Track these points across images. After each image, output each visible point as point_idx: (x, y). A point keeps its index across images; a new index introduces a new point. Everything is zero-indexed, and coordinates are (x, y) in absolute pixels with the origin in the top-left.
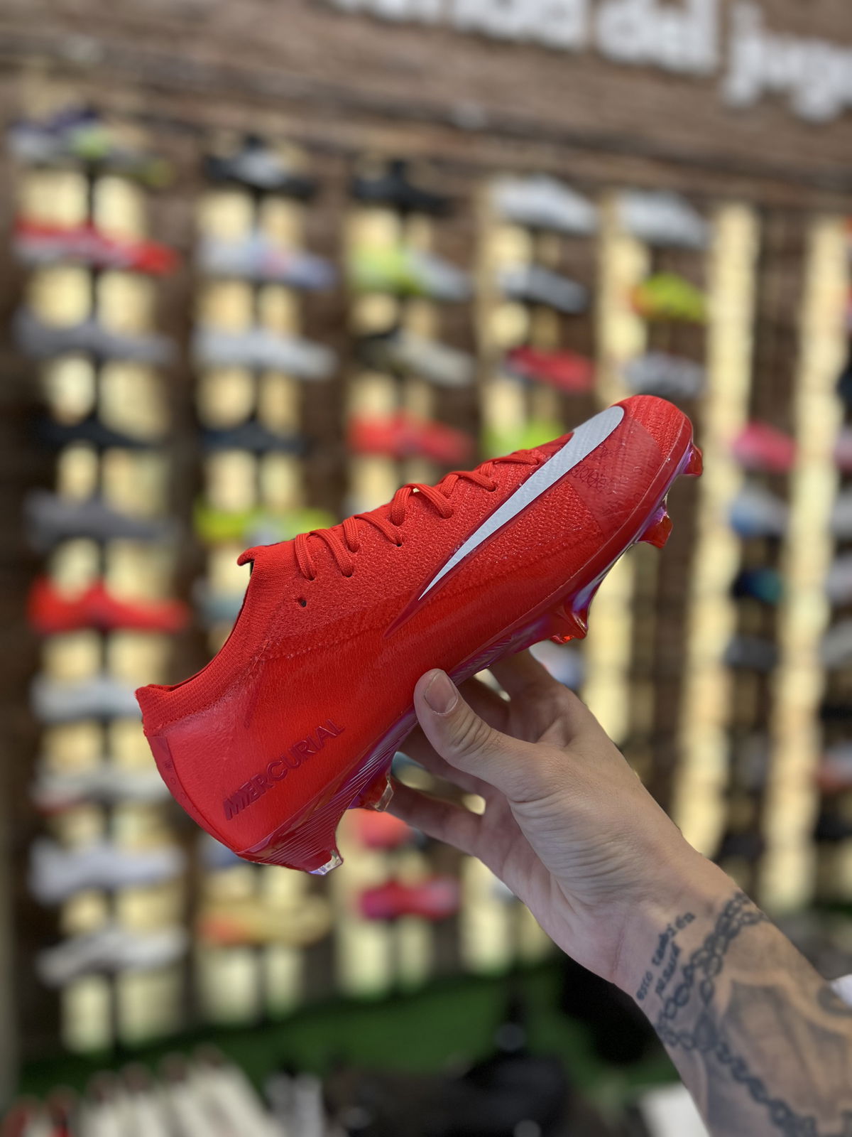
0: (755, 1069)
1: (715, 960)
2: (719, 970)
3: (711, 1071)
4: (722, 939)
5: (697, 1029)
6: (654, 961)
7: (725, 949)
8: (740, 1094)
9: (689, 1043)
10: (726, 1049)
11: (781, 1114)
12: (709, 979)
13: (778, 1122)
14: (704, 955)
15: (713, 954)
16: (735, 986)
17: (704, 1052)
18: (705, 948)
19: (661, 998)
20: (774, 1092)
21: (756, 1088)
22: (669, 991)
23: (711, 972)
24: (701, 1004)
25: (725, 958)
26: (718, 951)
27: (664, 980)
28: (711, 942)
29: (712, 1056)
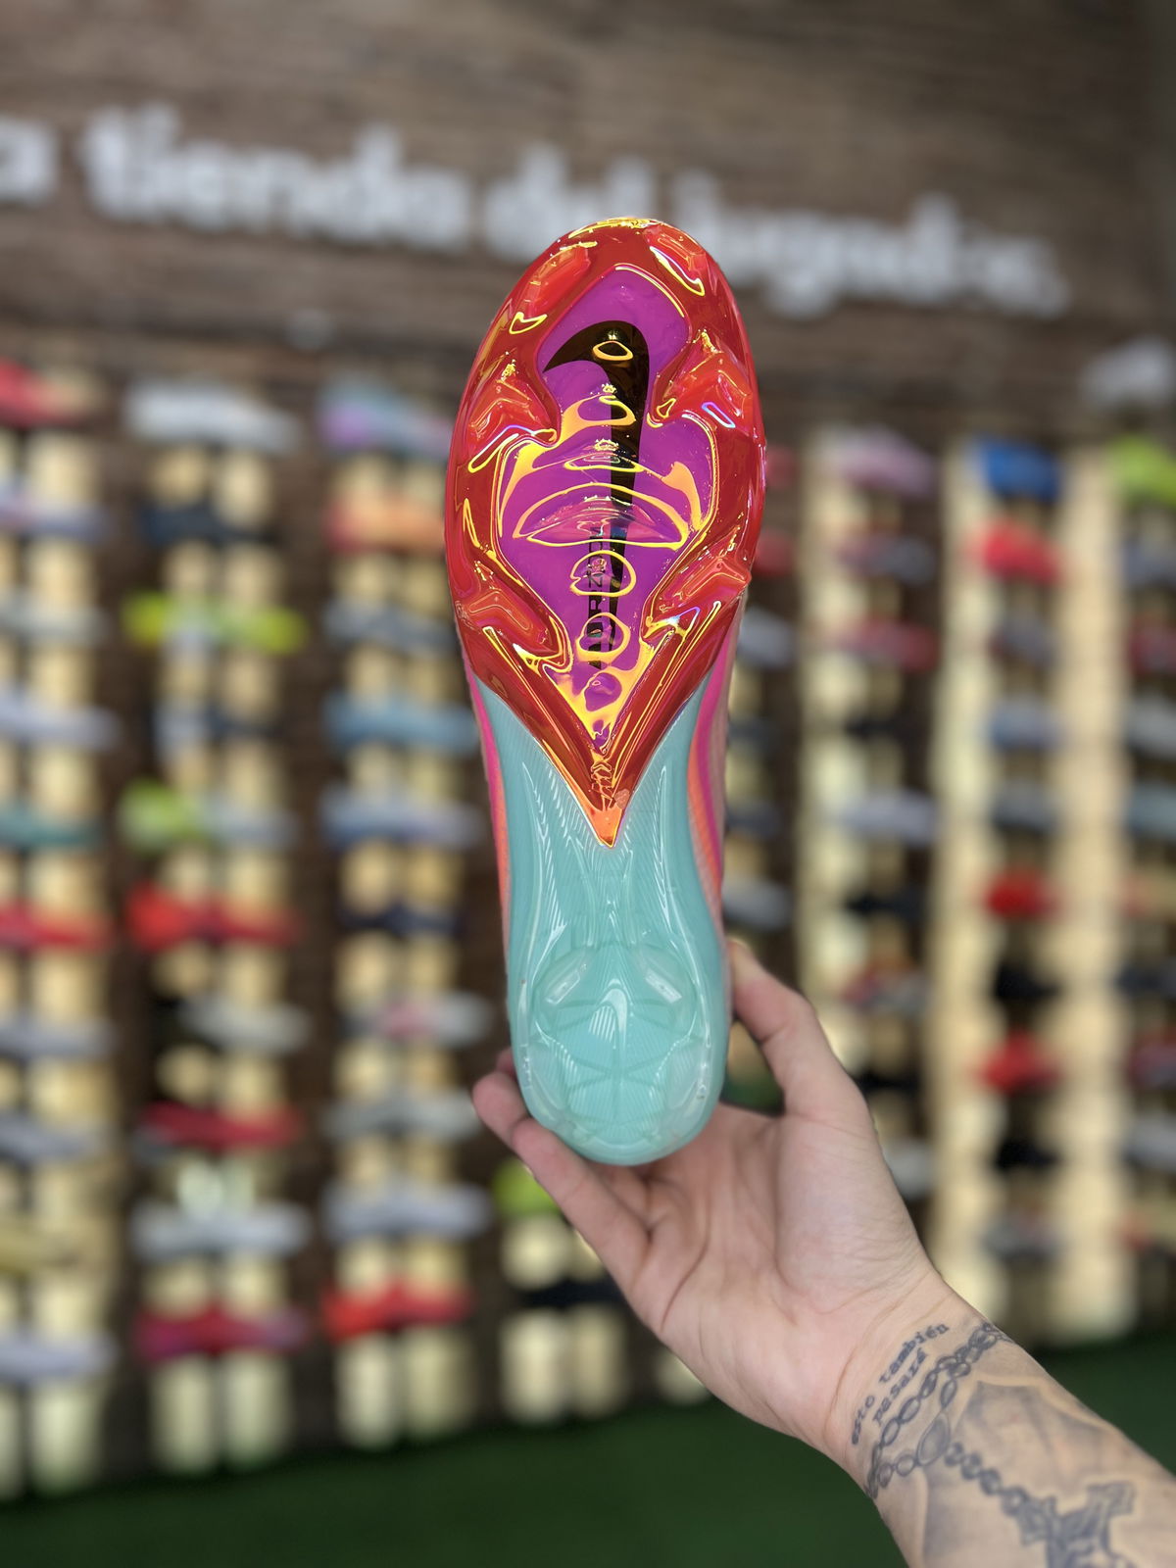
0: (990, 1461)
1: (964, 1366)
2: (966, 1373)
3: (933, 1484)
4: (975, 1350)
5: (922, 1444)
6: (883, 1379)
7: (976, 1359)
8: (968, 1497)
9: (910, 1464)
10: (959, 1448)
11: (1016, 1501)
12: (954, 1380)
13: (1011, 1511)
14: (954, 1361)
15: (964, 1362)
16: (981, 1386)
17: (926, 1467)
18: (955, 1356)
19: (880, 1424)
20: (1010, 1479)
21: (989, 1480)
22: (894, 1410)
23: (957, 1374)
24: (936, 1408)
25: (974, 1366)
26: (969, 1360)
27: (890, 1399)
28: (963, 1352)
29: (940, 1464)
